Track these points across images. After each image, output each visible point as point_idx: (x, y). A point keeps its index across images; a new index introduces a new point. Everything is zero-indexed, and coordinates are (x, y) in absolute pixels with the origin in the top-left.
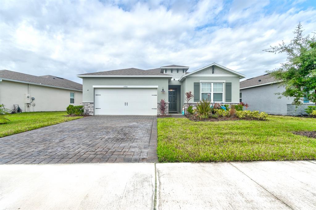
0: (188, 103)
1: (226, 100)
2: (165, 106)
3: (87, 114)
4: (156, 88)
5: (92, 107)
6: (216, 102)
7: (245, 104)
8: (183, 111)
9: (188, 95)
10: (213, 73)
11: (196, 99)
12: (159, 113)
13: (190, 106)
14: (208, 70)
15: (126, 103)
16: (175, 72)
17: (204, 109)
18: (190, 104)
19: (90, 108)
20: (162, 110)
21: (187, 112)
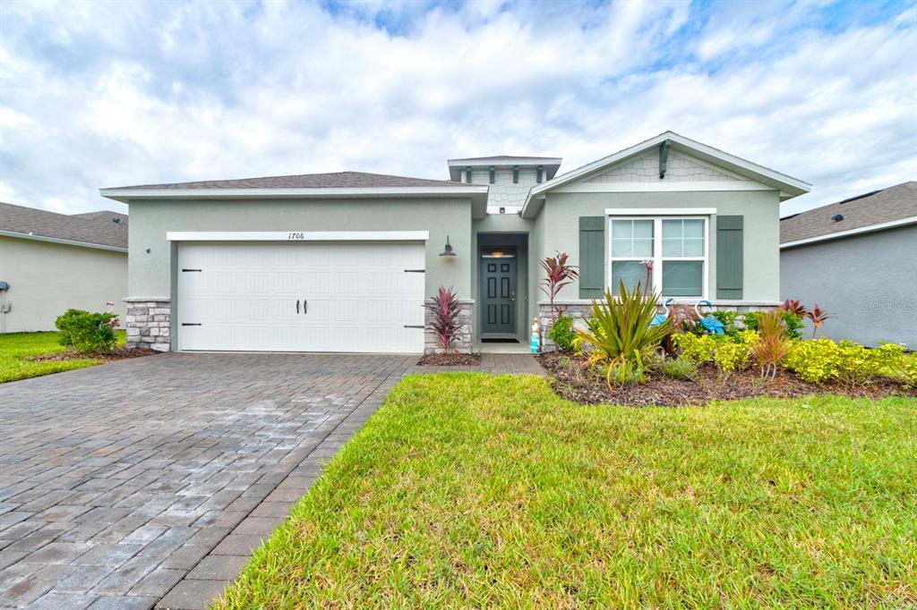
0: (552, 305)
1: (719, 289)
2: (455, 315)
3: (146, 347)
4: (422, 242)
5: (163, 318)
6: (678, 300)
7: (810, 308)
8: (536, 335)
9: (554, 268)
10: (662, 177)
11: (590, 287)
12: (429, 346)
13: (565, 315)
14: (638, 165)
15: (302, 304)
16: (505, 181)
17: (626, 334)
18: (561, 308)
19: (155, 324)
20: (442, 331)
21: (551, 341)
